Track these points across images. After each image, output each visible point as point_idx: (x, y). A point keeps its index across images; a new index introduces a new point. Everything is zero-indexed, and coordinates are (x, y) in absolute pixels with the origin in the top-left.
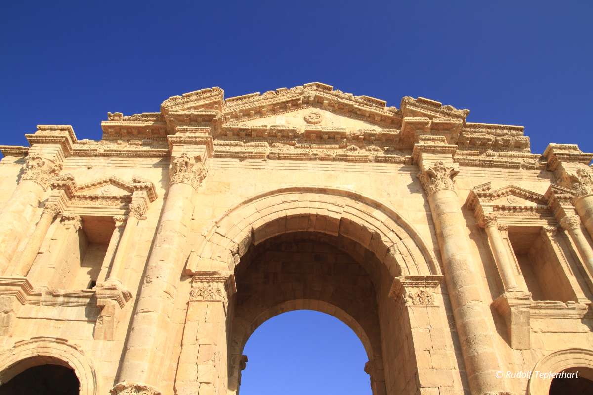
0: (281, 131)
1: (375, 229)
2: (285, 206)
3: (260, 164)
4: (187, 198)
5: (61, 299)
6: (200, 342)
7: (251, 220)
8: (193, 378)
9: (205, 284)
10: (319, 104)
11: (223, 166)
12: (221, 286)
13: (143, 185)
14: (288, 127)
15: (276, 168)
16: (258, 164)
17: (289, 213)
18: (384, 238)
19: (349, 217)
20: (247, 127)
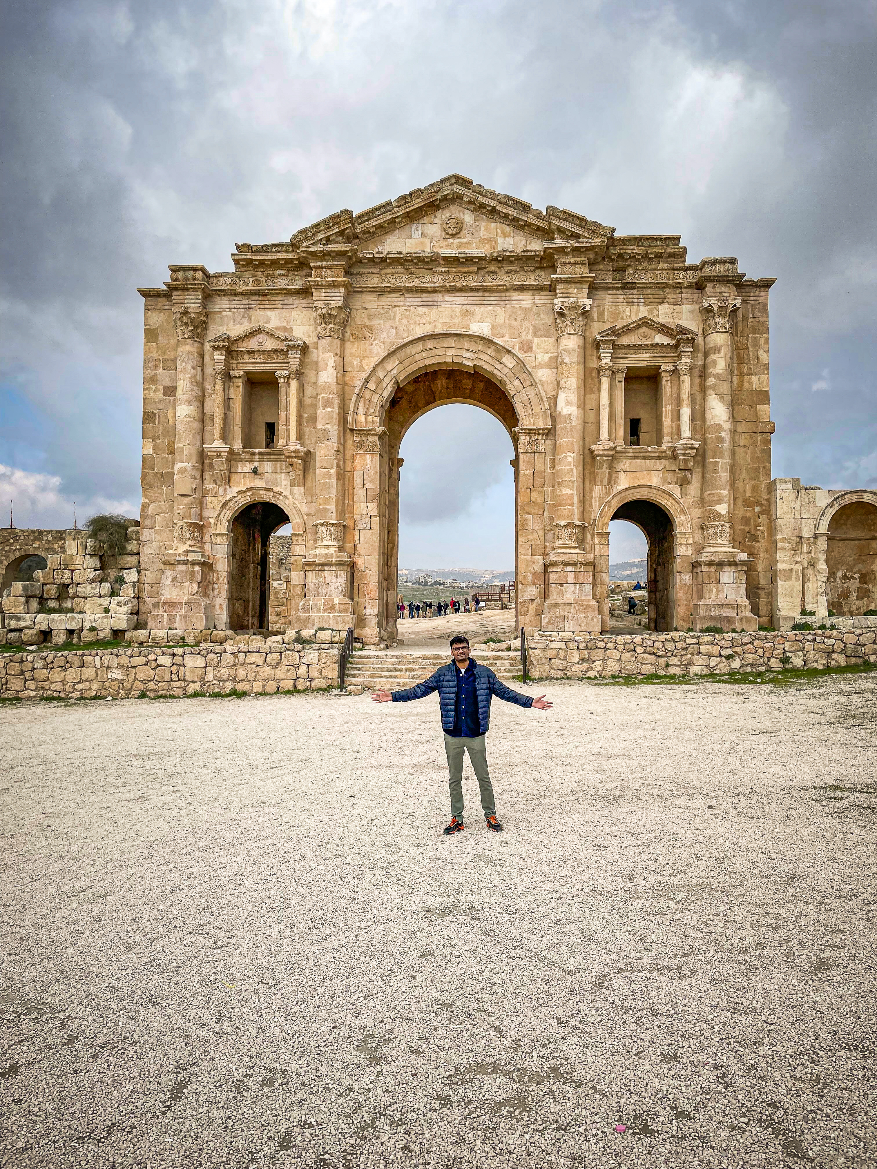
0: (416, 258)
1: (502, 376)
2: (424, 354)
3: (399, 300)
4: (337, 354)
5: (257, 457)
6: (366, 486)
7: (395, 372)
8: (365, 512)
9: (364, 438)
10: (458, 200)
11: (364, 304)
12: (377, 438)
13: (296, 344)
14: (423, 252)
15: (415, 304)
16: (396, 300)
17: (427, 362)
18: (509, 387)
19: (480, 363)
20: (381, 256)
